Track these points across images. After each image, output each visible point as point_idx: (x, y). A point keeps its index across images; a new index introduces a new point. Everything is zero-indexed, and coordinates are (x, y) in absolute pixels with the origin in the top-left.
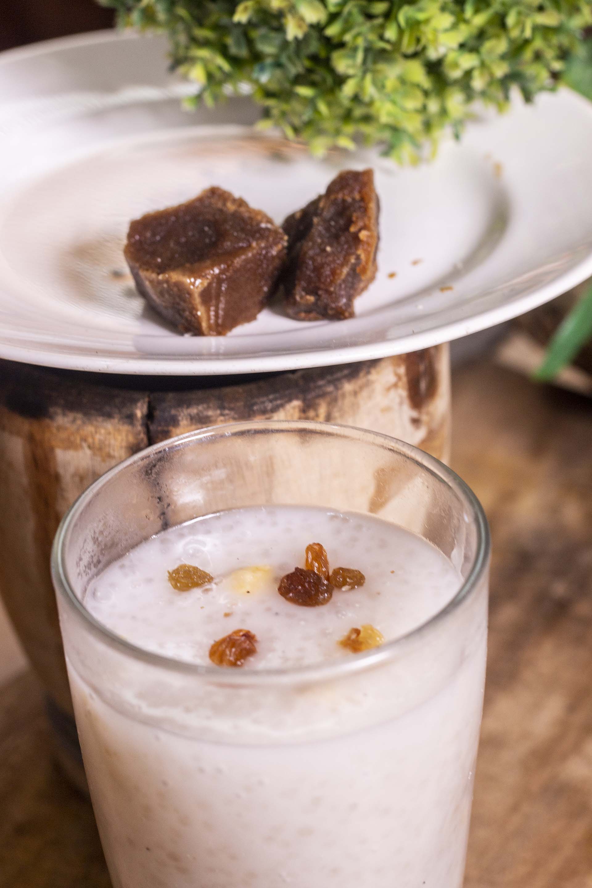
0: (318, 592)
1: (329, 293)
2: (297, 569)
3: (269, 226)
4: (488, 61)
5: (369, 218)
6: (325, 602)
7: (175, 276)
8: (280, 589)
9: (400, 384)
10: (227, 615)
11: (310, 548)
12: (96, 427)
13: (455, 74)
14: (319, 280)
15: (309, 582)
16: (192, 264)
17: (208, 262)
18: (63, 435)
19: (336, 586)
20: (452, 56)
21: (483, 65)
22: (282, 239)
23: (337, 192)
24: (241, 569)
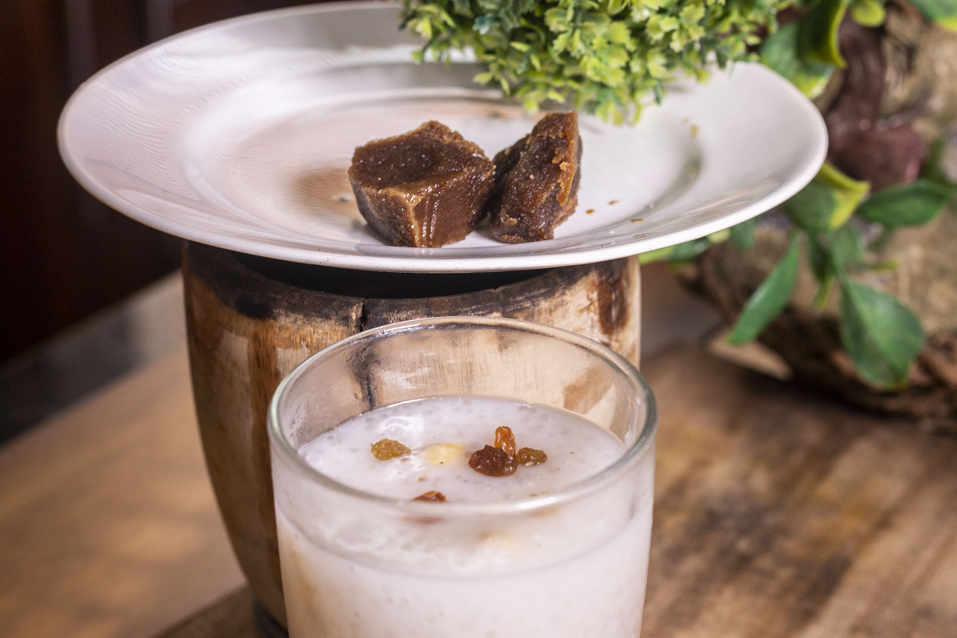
0: (504, 465)
1: (531, 215)
2: (486, 446)
3: (480, 156)
4: (686, 26)
5: (570, 152)
6: (509, 474)
7: (393, 192)
8: (470, 462)
9: (592, 308)
10: (421, 480)
11: (499, 430)
12: (315, 327)
13: (657, 36)
14: (522, 203)
15: (497, 457)
16: (408, 183)
17: (424, 182)
18: (285, 335)
19: (521, 462)
20: (655, 19)
21: (681, 28)
22: (490, 167)
23: (544, 131)
24: (437, 444)
